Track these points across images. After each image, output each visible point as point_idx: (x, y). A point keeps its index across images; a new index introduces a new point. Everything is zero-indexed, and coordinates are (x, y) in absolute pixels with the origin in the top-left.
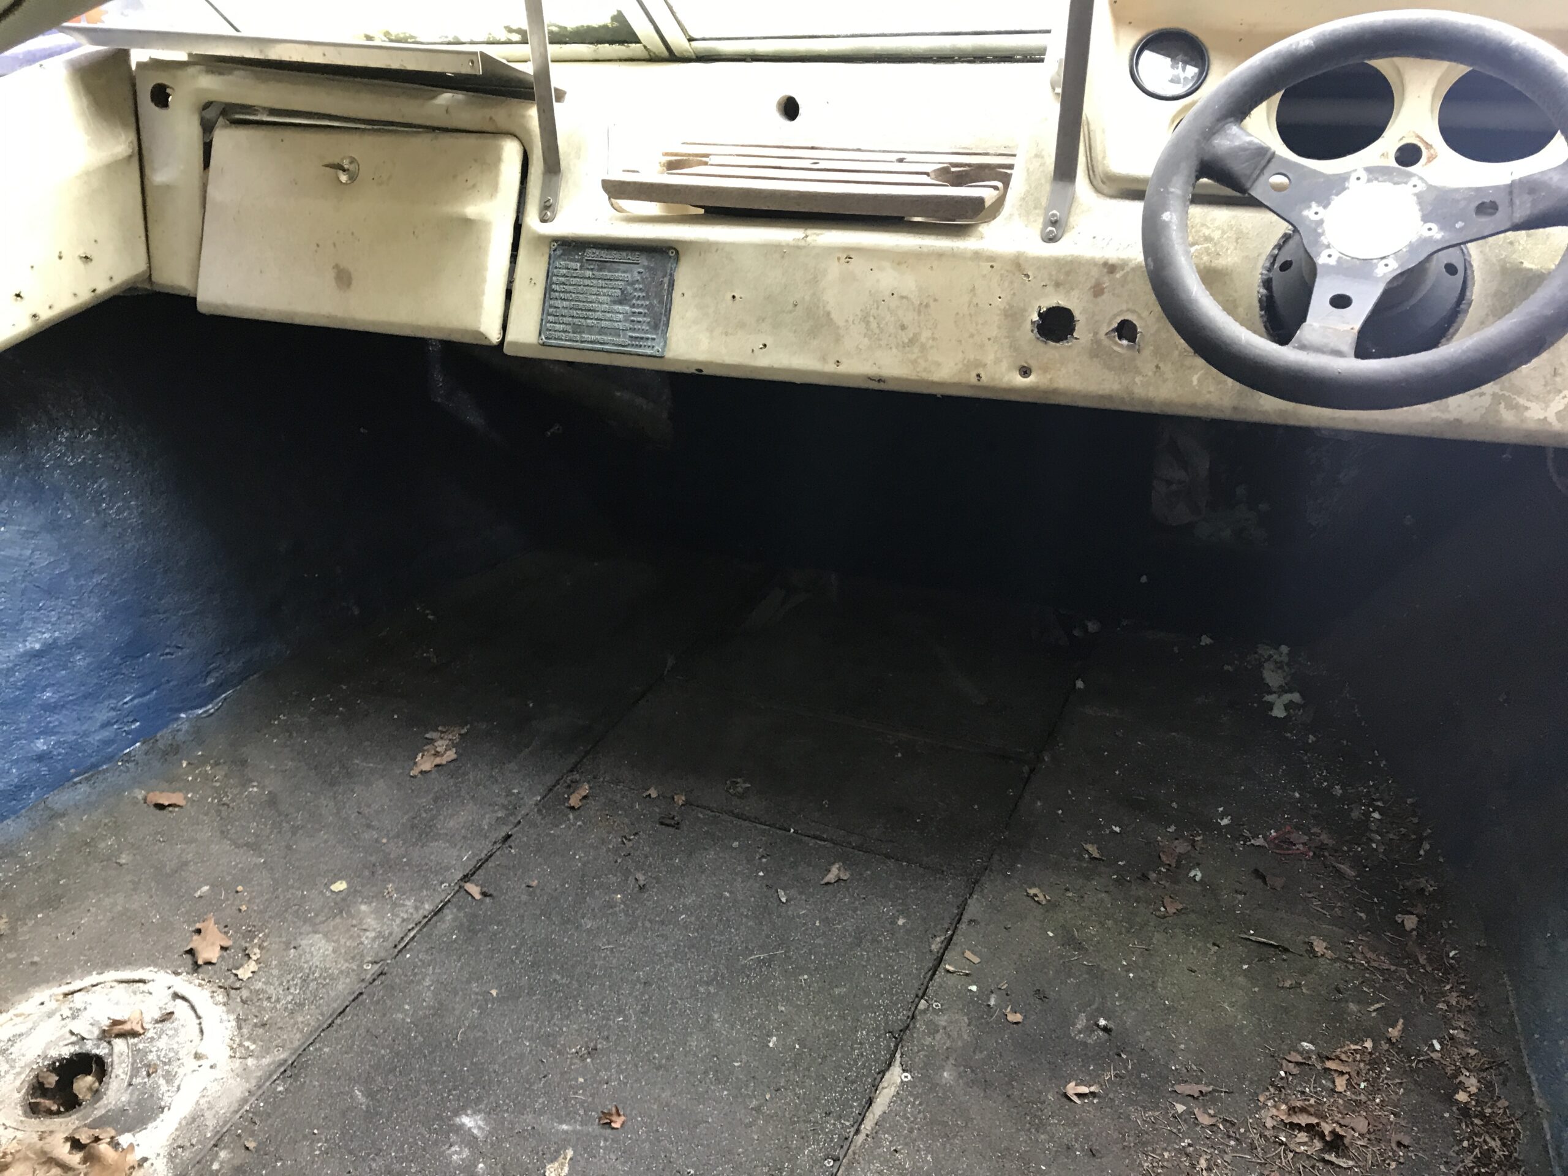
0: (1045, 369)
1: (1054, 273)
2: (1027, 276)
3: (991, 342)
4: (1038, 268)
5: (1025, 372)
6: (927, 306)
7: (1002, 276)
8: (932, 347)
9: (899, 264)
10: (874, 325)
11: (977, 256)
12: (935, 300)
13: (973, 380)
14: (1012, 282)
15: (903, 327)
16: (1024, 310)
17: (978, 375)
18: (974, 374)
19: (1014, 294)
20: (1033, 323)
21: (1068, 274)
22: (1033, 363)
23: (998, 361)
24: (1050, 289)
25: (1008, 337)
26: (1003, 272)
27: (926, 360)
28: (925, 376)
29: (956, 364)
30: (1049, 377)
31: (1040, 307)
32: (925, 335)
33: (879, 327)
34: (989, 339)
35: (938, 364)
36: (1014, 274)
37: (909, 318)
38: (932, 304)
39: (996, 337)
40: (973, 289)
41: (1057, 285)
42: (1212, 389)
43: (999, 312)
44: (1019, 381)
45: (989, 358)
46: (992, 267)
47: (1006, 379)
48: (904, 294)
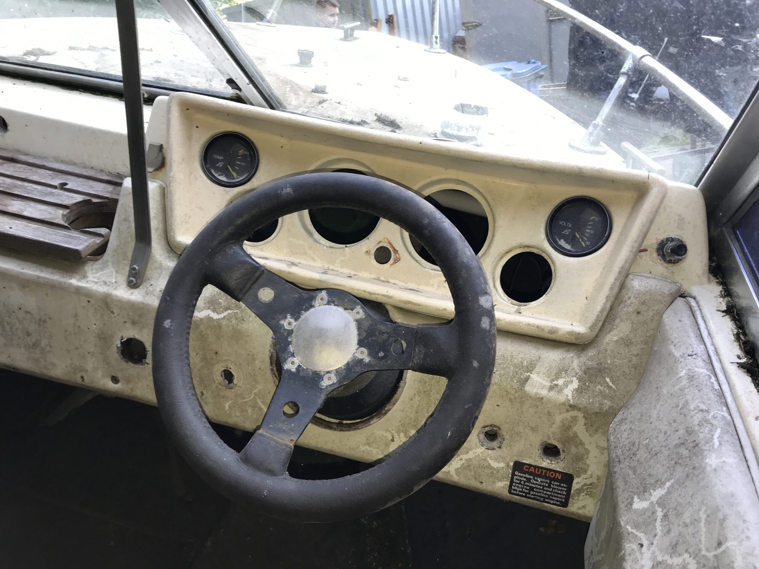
0: (128, 381)
1: (131, 314)
2: (113, 312)
3: (90, 355)
4: (120, 308)
5: (115, 380)
6: (45, 321)
7: (96, 309)
8: (49, 352)
9: (24, 287)
10: (7, 328)
11: (78, 291)
12: (50, 318)
13: (79, 381)
14: (102, 315)
15: (28, 334)
16: (111, 336)
17: (82, 377)
18: (79, 376)
19: (104, 324)
20: (118, 347)
21: (140, 316)
22: (119, 375)
23: (95, 369)
24: (128, 325)
25: (101, 354)
26: (96, 306)
27: (45, 361)
28: (45, 371)
29: (67, 367)
30: (130, 386)
31: (122, 336)
32: (44, 342)
33: (11, 330)
34: (89, 353)
35: (55, 365)
36: (104, 309)
37: (32, 327)
38: (48, 320)
39: (93, 352)
40: (76, 315)
41: (134, 323)
42: (238, 414)
43: (95, 335)
44: (111, 386)
45: (90, 366)
46: (89, 301)
47: (101, 383)
48: (28, 310)
